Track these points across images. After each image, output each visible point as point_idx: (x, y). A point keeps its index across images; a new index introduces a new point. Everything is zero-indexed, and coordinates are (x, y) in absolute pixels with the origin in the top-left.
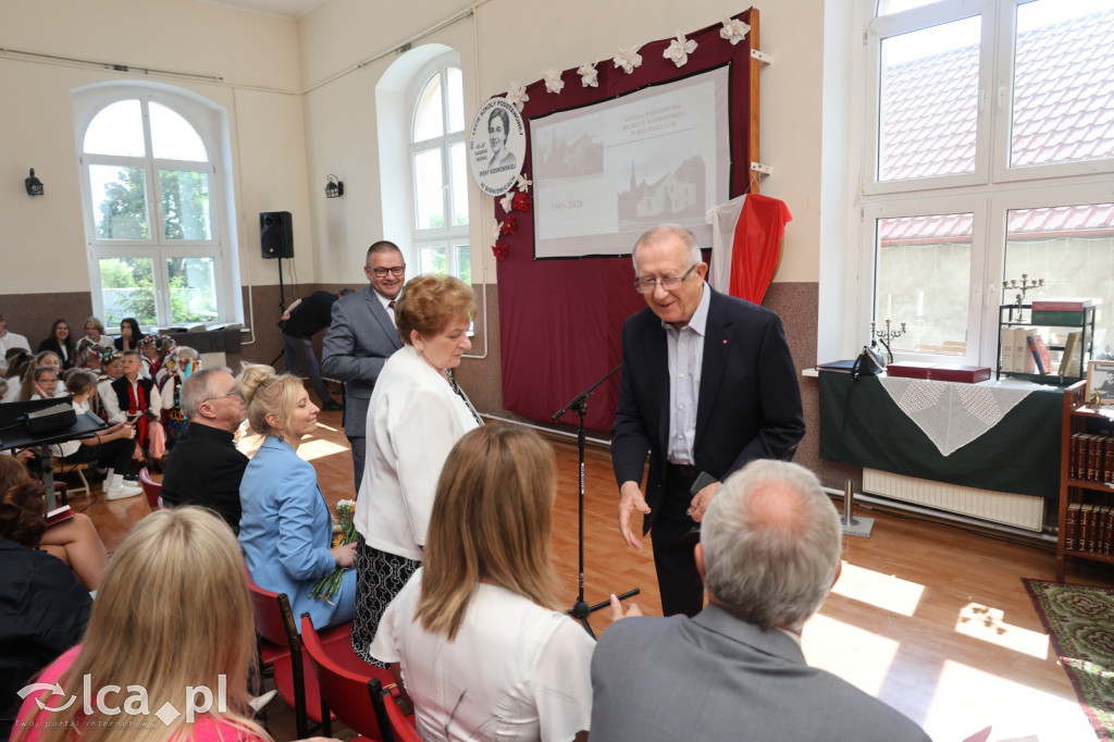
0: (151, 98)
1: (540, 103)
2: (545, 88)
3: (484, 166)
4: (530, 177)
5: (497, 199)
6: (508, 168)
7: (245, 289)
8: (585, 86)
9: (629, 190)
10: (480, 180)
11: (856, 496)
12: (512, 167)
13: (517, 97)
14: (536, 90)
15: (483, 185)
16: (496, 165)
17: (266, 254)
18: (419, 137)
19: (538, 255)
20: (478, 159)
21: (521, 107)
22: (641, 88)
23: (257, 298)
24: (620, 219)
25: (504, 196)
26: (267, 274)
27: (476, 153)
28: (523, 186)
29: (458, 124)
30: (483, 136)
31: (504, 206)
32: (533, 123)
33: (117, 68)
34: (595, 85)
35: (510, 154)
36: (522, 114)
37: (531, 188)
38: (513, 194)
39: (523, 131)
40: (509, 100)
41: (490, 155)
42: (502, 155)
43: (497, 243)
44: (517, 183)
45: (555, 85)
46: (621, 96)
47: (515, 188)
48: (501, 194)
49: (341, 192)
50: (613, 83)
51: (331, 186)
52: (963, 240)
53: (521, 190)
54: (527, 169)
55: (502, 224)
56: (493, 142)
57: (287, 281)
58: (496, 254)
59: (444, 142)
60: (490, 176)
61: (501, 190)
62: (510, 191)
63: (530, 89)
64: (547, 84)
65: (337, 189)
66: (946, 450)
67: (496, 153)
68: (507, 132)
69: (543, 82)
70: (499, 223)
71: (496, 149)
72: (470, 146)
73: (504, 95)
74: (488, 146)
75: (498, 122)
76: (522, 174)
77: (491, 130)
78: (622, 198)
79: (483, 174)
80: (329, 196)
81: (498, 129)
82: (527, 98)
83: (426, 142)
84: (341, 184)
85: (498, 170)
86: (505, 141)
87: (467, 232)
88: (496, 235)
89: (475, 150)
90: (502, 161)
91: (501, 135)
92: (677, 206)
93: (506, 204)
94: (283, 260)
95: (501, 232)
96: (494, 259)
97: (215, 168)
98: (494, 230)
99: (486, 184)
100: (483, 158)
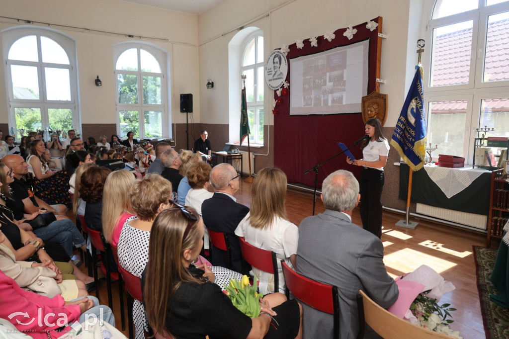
0: (141, 48)
1: (294, 52)
2: (296, 47)
3: (271, 77)
4: (289, 82)
5: (275, 91)
6: (280, 78)
7: (173, 125)
8: (312, 46)
10: (269, 83)
11: (411, 214)
12: (282, 78)
13: (285, 50)
14: (293, 47)
15: (270, 85)
16: (276, 77)
17: (182, 111)
18: (245, 65)
19: (290, 114)
20: (268, 75)
21: (286, 54)
22: (334, 47)
23: (177, 128)
25: (278, 90)
26: (182, 119)
27: (268, 72)
28: (286, 86)
29: (261, 59)
30: (271, 65)
31: (278, 94)
32: (291, 60)
33: (130, 36)
34: (316, 46)
35: (281, 73)
36: (286, 57)
37: (289, 87)
38: (282, 89)
39: (287, 63)
40: (282, 51)
41: (273, 73)
42: (278, 73)
43: (275, 108)
44: (284, 84)
45: (300, 46)
46: (326, 50)
47: (283, 87)
49: (213, 86)
50: (323, 45)
51: (209, 83)
52: (463, 111)
53: (285, 87)
54: (288, 79)
55: (277, 101)
56: (275, 68)
57: (189, 122)
58: (274, 113)
59: (255, 67)
60: (273, 81)
61: (277, 87)
62: (281, 88)
63: (290, 47)
64: (297, 45)
65: (211, 85)
66: (449, 196)
67: (276, 72)
68: (280, 64)
69: (295, 44)
70: (275, 100)
71: (276, 71)
72: (265, 69)
73: (280, 49)
74: (273, 69)
75: (277, 60)
76: (286, 81)
77: (274, 63)
79: (270, 80)
80: (208, 88)
81: (277, 63)
82: (289, 50)
83: (248, 66)
84: (213, 83)
85: (276, 79)
86: (279, 68)
87: (263, 104)
88: (274, 105)
89: (268, 71)
90: (278, 75)
91: (278, 65)
93: (279, 93)
94: (188, 113)
95: (276, 104)
96: (273, 115)
97: (164, 76)
98: (274, 103)
99: (271, 85)
100: (270, 74)
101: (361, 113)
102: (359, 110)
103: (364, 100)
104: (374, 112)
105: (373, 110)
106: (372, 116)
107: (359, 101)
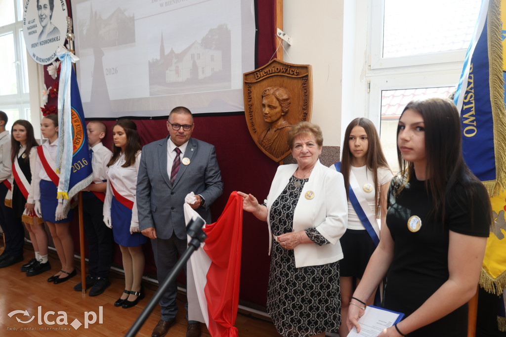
3: (35, 38)
6: (54, 40)
9: (158, 58)
10: (31, 51)
12: (57, 39)
15: (34, 55)
16: (44, 37)
20: (29, 34)
24: (151, 84)
25: (51, 64)
27: (28, 28)
31: (50, 73)
35: (55, 27)
39: (65, 7)
41: (38, 28)
43: (46, 105)
48: (48, 63)
55: (51, 88)
56: (41, 18)
60: (39, 47)
61: (49, 59)
62: (56, 61)
67: (44, 27)
68: (52, 8)
70: (48, 87)
71: (43, 24)
72: (24, 23)
77: (39, 7)
78: (152, 65)
79: (34, 46)
81: (45, 7)
85: (46, 42)
86: (51, 17)
88: (46, 97)
91: (47, 12)
92: (203, 72)
93: (52, 72)
95: (49, 95)
98: (43, 93)
99: (37, 55)
100: (35, 32)
101: (241, 114)
102: (236, 104)
103: (249, 81)
104: (279, 109)
105: (275, 103)
106: (274, 119)
107: (238, 84)
